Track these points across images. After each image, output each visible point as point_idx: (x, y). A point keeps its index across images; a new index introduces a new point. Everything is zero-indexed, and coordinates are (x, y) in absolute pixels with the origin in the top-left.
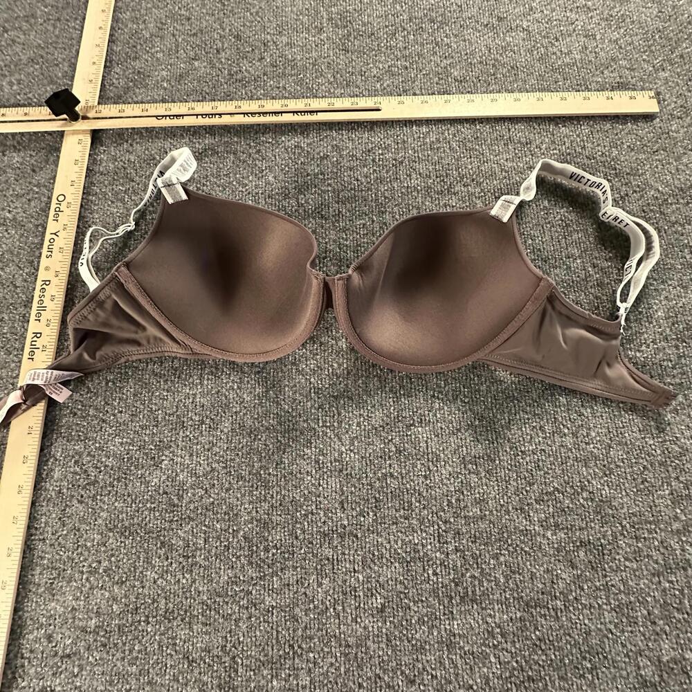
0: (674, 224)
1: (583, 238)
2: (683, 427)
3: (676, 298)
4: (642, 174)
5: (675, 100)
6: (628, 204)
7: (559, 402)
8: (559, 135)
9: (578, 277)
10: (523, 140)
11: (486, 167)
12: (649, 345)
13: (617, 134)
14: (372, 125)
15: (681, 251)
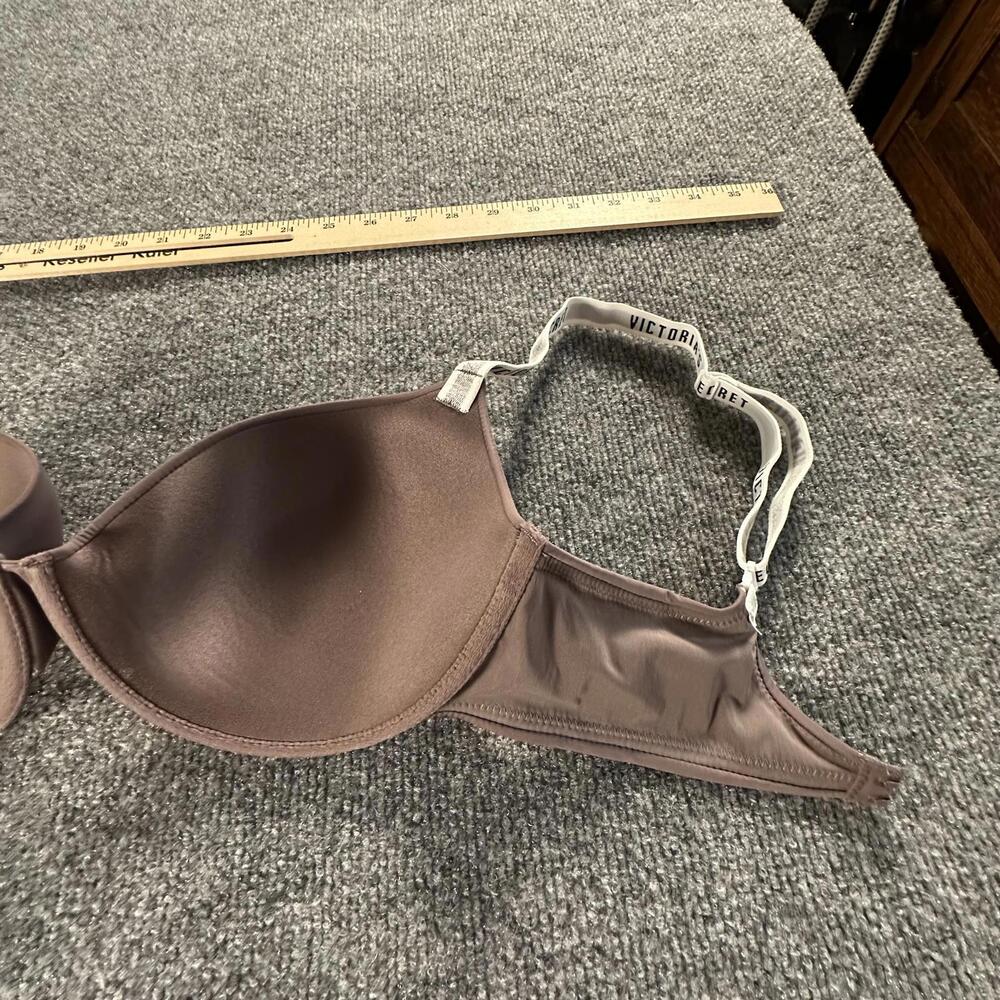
0: (840, 395)
1: (668, 434)
2: (936, 853)
3: (868, 539)
4: (769, 312)
5: (810, 193)
6: (747, 366)
7: (635, 807)
8: (612, 259)
9: (663, 510)
10: (548, 271)
11: (479, 320)
12: (825, 649)
13: (715, 251)
14: (277, 264)
15: (863, 446)
